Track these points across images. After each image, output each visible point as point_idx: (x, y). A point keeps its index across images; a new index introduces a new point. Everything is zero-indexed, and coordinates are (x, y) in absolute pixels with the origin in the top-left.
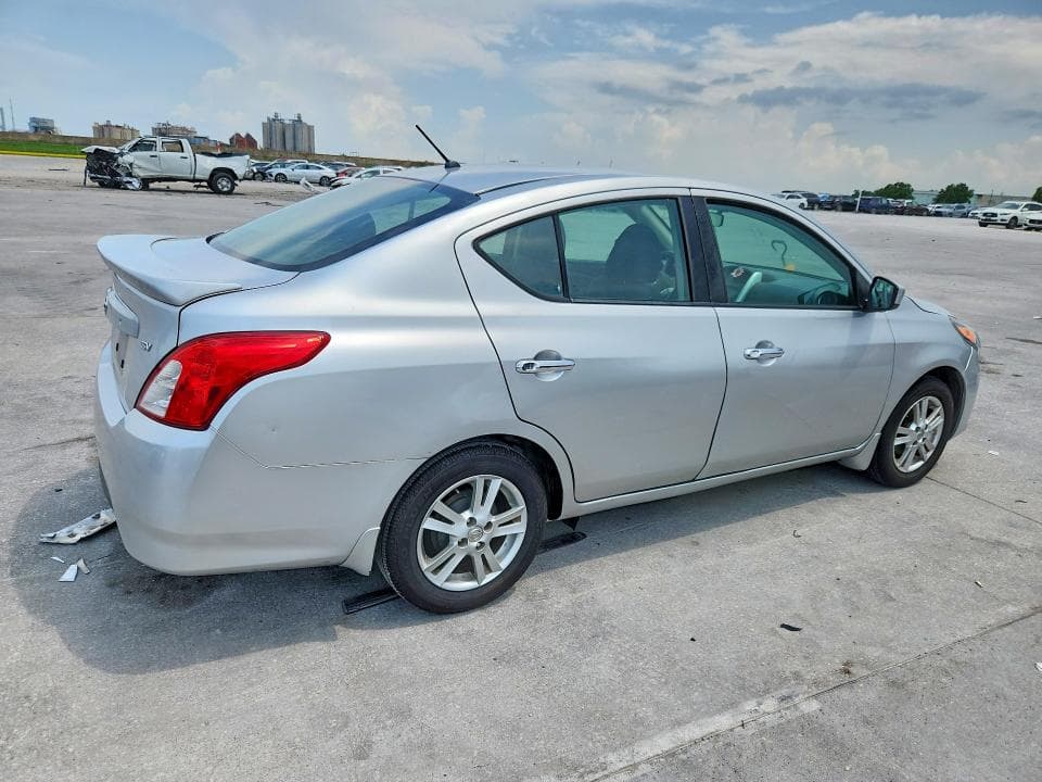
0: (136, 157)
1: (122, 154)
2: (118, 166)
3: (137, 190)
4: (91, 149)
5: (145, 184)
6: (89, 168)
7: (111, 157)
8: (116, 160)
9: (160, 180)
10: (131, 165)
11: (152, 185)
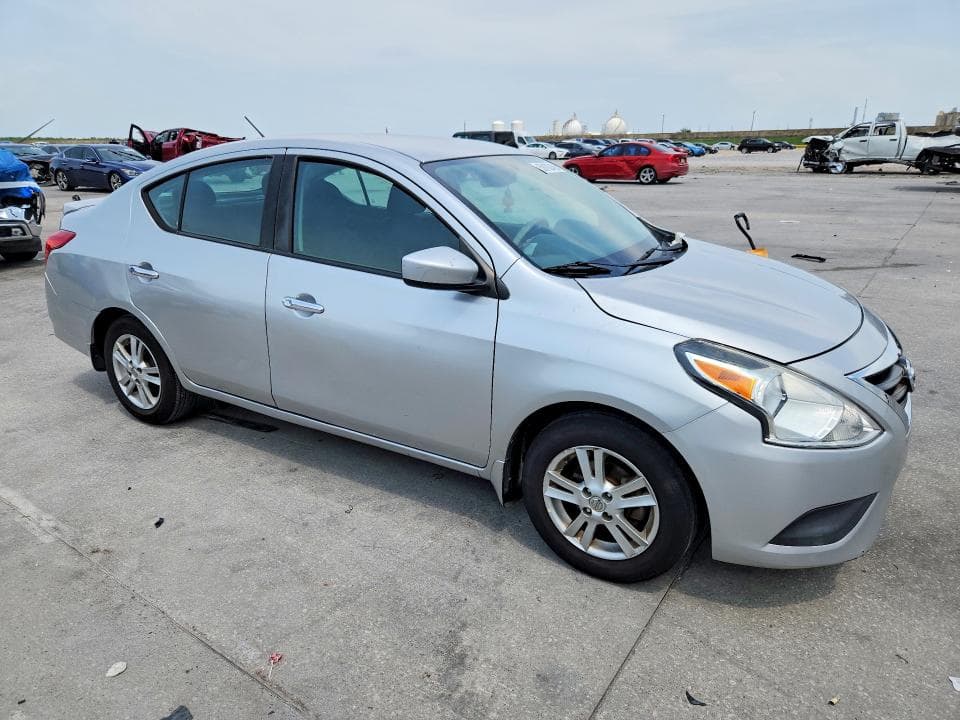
0: (846, 144)
1: (833, 142)
2: (828, 153)
3: (841, 173)
4: (808, 140)
5: (849, 168)
6: (806, 157)
7: (824, 144)
8: (827, 147)
9: (868, 162)
10: (839, 151)
11: (856, 169)
